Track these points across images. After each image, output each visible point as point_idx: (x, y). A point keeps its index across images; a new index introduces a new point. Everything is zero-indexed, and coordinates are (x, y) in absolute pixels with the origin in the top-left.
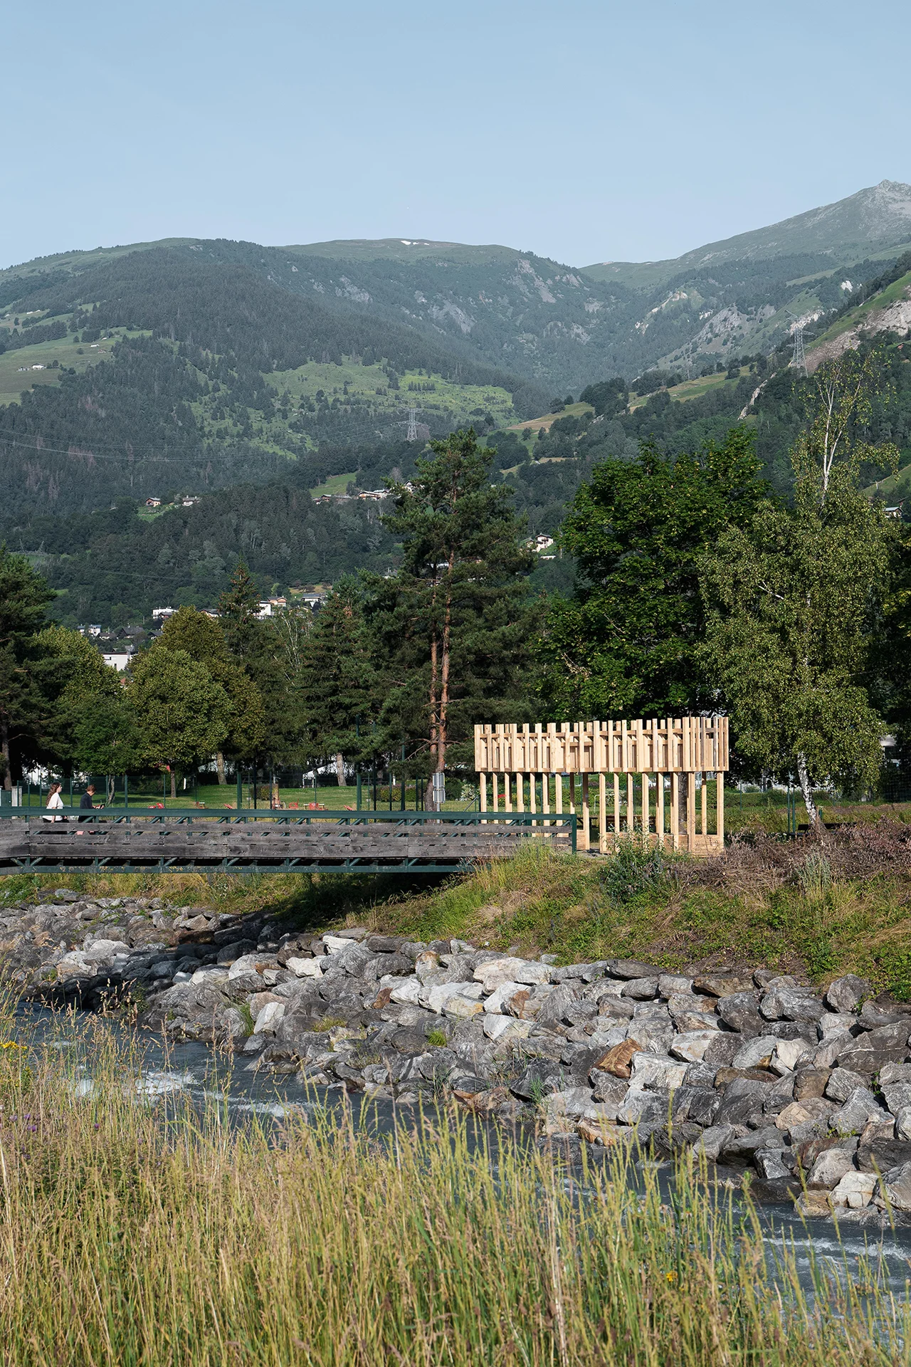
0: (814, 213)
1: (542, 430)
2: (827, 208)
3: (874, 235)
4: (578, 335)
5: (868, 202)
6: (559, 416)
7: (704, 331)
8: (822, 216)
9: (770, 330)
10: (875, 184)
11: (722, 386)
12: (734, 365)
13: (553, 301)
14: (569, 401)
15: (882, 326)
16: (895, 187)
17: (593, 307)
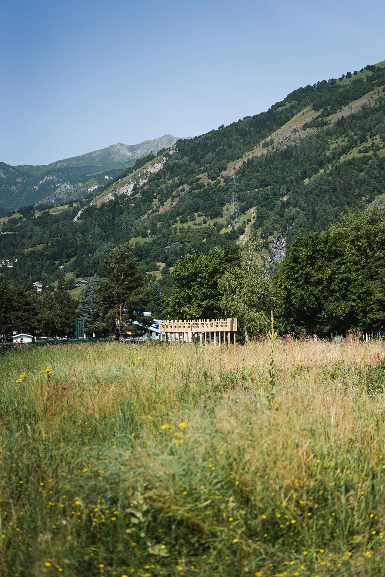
0: (95, 152)
1: (4, 223)
2: (100, 151)
3: (115, 161)
4: (14, 189)
5: (113, 149)
6: (11, 218)
7: (58, 190)
8: (98, 153)
9: (81, 191)
10: (116, 144)
11: (67, 210)
12: (71, 203)
13: (5, 177)
14: (14, 213)
15: (121, 192)
16: (122, 145)
17: (19, 180)
